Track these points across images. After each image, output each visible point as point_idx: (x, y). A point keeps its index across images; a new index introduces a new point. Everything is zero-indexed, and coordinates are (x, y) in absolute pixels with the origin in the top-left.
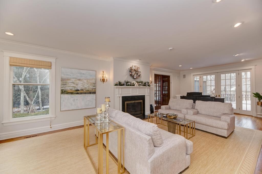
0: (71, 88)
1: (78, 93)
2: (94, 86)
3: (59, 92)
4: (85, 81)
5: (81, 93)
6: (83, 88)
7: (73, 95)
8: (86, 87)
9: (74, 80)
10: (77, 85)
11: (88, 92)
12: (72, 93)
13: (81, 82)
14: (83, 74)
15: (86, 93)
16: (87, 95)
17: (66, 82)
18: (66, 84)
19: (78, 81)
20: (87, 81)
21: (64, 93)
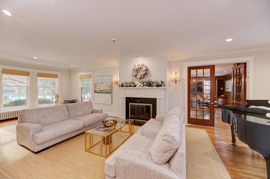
0: (98, 89)
1: (101, 93)
2: (110, 88)
3: (93, 92)
4: (105, 84)
5: (103, 93)
6: (104, 89)
7: (99, 94)
8: (105, 88)
9: (99, 84)
10: (101, 87)
11: (107, 92)
12: (98, 93)
13: (103, 85)
14: (104, 79)
15: (105, 93)
16: (106, 94)
17: (96, 86)
18: (96, 87)
19: (101, 85)
20: (106, 85)
21: (95, 92)
